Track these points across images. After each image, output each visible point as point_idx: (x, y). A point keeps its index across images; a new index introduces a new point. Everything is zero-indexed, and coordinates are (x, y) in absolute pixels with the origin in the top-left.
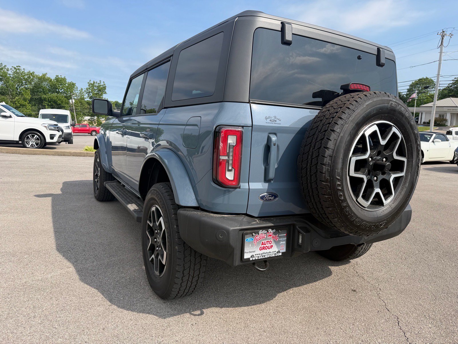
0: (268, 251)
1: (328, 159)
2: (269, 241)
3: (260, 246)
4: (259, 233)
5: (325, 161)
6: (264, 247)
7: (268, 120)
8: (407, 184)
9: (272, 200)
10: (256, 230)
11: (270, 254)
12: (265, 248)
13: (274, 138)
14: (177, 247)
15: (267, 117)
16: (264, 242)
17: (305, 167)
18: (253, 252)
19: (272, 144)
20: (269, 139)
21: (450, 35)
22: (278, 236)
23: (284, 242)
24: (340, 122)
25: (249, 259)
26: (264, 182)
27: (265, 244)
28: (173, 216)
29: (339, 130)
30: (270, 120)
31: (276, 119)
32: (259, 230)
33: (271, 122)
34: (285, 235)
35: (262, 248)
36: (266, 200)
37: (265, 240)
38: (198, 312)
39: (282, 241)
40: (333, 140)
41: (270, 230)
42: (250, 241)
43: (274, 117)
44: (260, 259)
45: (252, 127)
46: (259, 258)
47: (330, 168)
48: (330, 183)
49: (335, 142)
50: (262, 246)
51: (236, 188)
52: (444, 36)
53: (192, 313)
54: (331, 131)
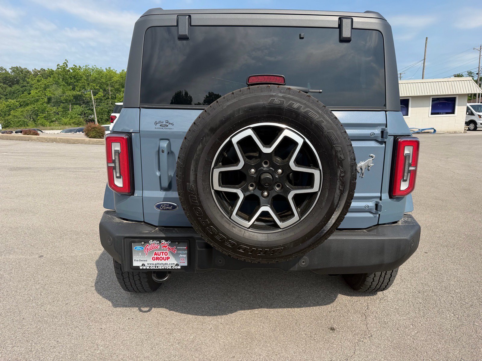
0: (163, 262)
2: (164, 252)
3: (153, 255)
6: (158, 257)
7: (158, 125)
9: (170, 209)
10: (145, 239)
11: (167, 265)
12: (159, 259)
15: (157, 122)
16: (158, 253)
18: (145, 261)
22: (176, 248)
23: (185, 256)
25: (139, 267)
27: (159, 254)
30: (161, 125)
31: (168, 124)
32: (149, 239)
33: (161, 127)
34: (185, 248)
35: (156, 258)
36: (163, 209)
37: (159, 251)
39: (182, 254)
41: (163, 241)
42: (140, 249)
43: (166, 121)
44: (153, 269)
46: (151, 268)
50: (156, 256)
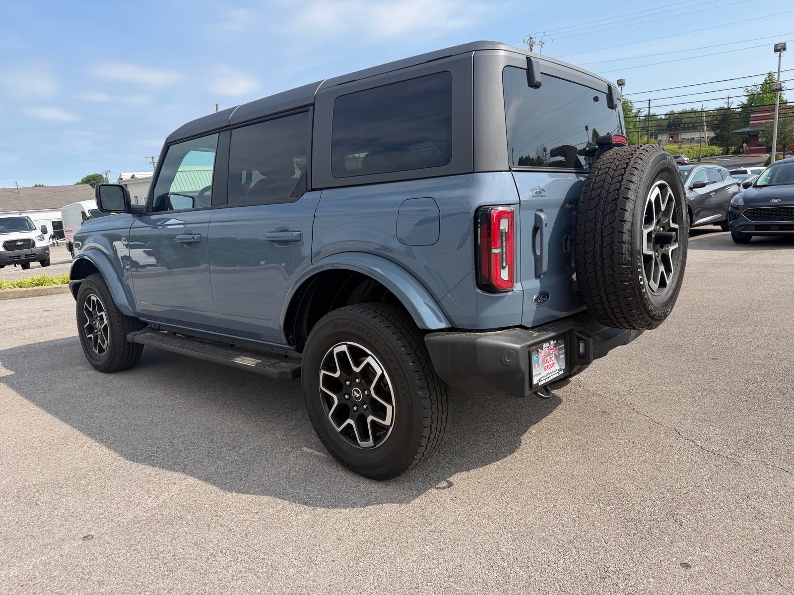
1: (627, 235)
2: (551, 357)
3: (544, 365)
4: (542, 348)
5: (624, 238)
6: (548, 365)
8: (681, 257)
9: (546, 301)
10: (540, 344)
11: (553, 374)
12: (548, 368)
13: (543, 216)
14: (419, 393)
15: (532, 188)
17: (592, 250)
18: (540, 374)
19: (544, 225)
20: (538, 219)
21: (541, 44)
22: (559, 349)
23: (563, 356)
24: (632, 186)
25: (537, 384)
26: (536, 279)
27: (548, 361)
28: (402, 349)
29: (633, 196)
30: (535, 193)
31: (541, 191)
32: (543, 343)
33: (537, 195)
34: (563, 345)
36: (540, 302)
37: (548, 357)
38: (445, 484)
40: (629, 210)
41: (552, 342)
42: (536, 360)
45: (520, 204)
47: (631, 246)
48: (631, 266)
49: (632, 212)
50: (546, 364)
51: (509, 291)
52: (532, 45)
53: (437, 486)
54: (624, 199)
